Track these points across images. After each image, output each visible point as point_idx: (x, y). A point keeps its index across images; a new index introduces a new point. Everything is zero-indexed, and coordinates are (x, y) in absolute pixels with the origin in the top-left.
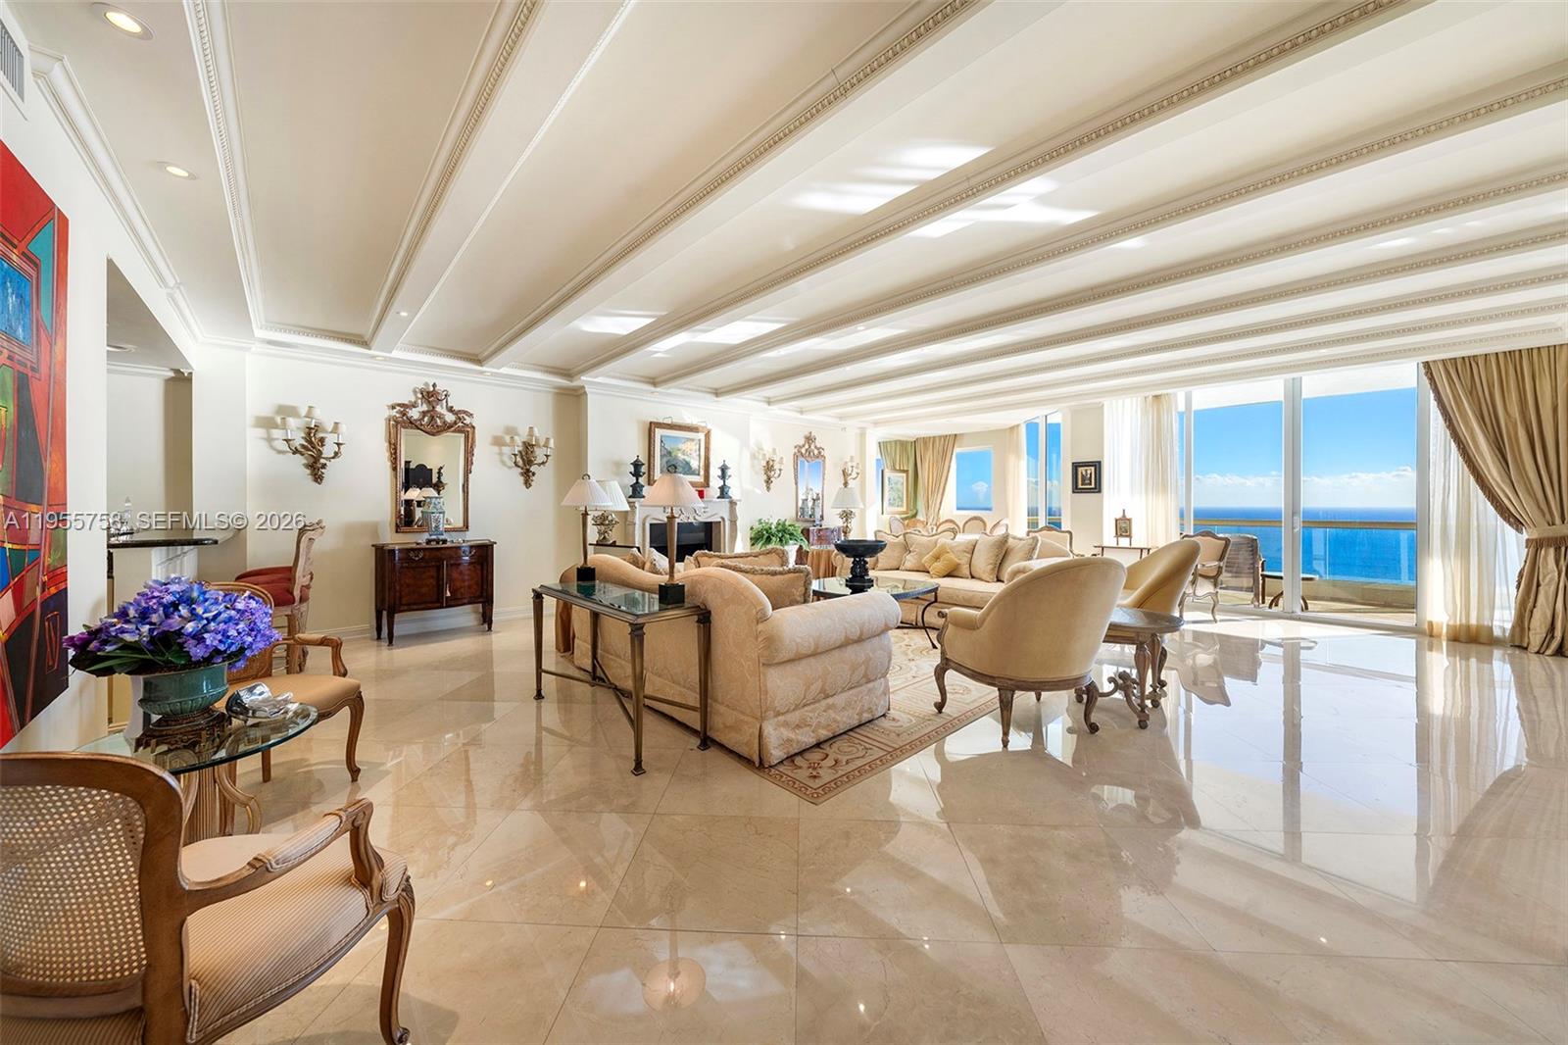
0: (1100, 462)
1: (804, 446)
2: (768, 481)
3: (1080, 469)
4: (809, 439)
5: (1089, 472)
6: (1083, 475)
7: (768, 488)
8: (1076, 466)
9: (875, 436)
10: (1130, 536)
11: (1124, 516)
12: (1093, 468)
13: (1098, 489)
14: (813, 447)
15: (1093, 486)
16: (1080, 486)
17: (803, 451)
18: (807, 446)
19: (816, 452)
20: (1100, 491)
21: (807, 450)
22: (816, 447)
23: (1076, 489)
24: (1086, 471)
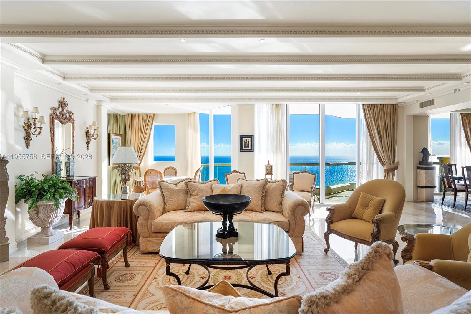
0: (253, 136)
1: (58, 108)
2: (28, 139)
3: (244, 139)
4: (63, 104)
5: (248, 140)
6: (245, 142)
7: (28, 145)
8: (242, 137)
9: (107, 108)
10: (271, 174)
11: (269, 164)
12: (250, 139)
13: (252, 150)
14: (65, 111)
15: (250, 148)
16: (244, 148)
17: (58, 113)
18: (60, 109)
19: (68, 115)
20: (253, 151)
21: (60, 113)
22: (67, 111)
23: (241, 150)
24: (247, 140)
